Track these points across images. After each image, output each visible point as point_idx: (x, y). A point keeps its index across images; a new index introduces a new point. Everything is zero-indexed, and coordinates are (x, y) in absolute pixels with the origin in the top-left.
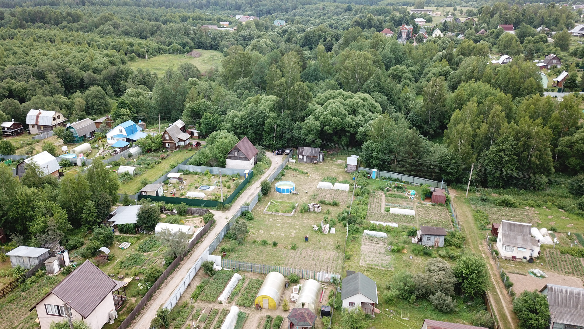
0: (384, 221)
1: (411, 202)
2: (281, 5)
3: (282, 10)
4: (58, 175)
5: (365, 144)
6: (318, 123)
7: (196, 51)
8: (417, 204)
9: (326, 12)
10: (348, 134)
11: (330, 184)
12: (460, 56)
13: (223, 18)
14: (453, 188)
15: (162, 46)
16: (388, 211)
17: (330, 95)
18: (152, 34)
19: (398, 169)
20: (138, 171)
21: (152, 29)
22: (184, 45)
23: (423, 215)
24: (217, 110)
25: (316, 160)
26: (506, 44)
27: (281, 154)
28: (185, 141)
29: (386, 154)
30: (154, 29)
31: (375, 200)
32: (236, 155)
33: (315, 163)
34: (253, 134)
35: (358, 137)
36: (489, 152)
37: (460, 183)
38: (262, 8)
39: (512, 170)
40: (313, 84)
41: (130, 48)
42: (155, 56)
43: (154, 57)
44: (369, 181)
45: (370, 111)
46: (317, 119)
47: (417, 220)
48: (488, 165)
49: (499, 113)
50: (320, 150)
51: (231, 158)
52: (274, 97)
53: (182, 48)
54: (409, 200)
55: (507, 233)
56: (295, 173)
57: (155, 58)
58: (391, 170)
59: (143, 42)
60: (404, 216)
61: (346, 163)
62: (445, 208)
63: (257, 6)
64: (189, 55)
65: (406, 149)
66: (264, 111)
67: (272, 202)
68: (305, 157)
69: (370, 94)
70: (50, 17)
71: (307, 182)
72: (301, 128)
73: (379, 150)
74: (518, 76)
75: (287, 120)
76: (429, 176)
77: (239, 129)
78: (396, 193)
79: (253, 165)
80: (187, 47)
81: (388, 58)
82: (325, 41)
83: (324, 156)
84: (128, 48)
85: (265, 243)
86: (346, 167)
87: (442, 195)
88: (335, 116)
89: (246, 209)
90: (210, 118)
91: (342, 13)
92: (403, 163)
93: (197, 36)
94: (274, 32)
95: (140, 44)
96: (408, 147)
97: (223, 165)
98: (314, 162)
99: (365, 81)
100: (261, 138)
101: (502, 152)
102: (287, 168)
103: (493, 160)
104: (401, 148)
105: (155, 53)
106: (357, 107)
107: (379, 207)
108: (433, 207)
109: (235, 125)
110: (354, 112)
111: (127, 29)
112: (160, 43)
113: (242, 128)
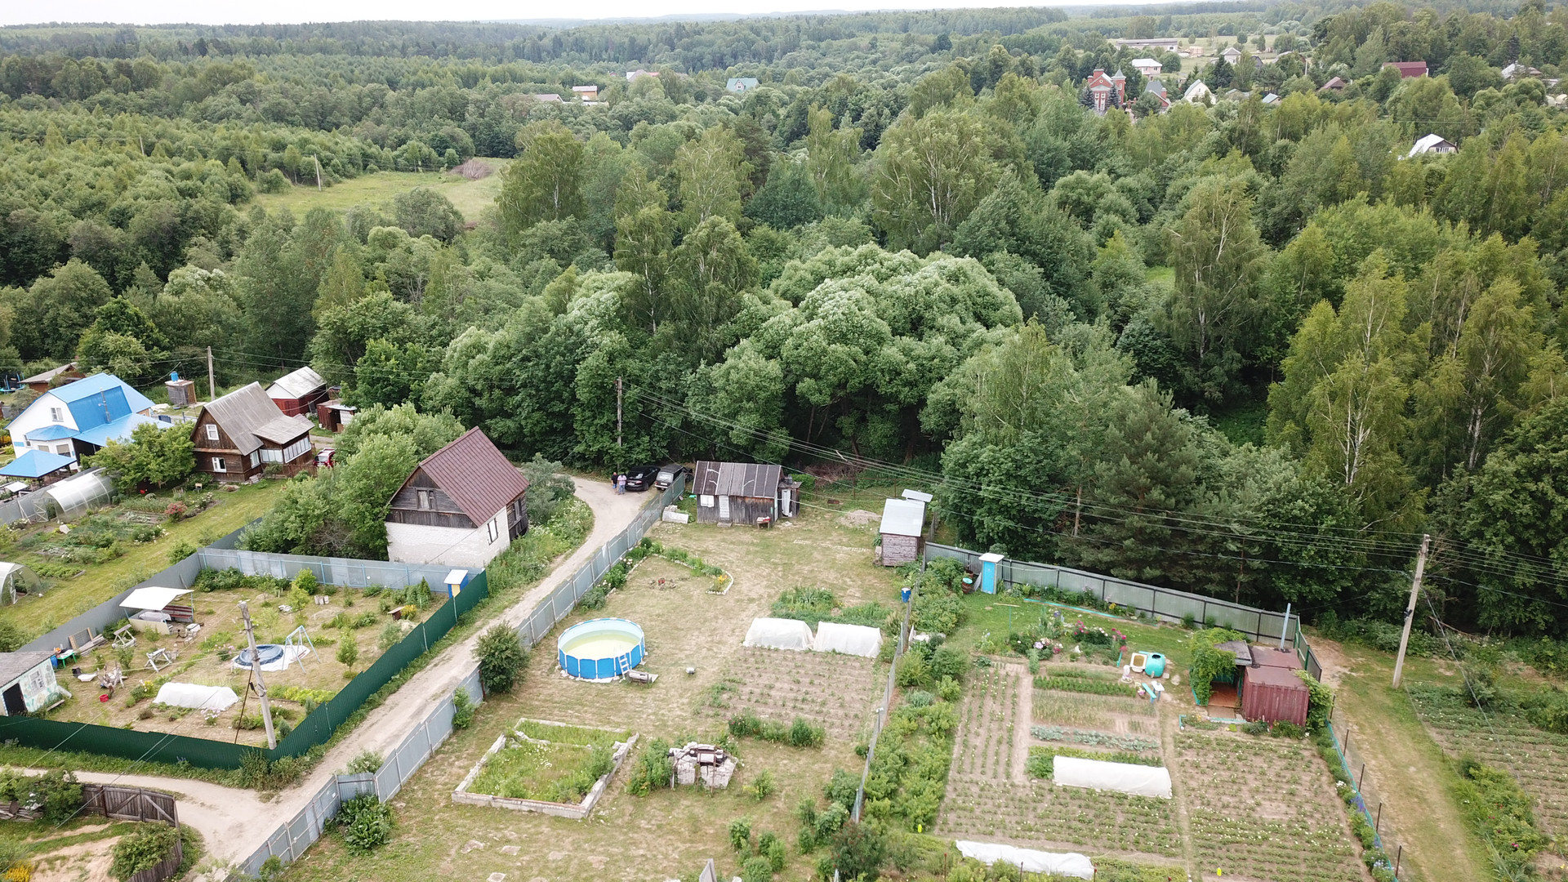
0: (1018, 837)
1: (1149, 712)
2: (754, 43)
3: (756, 55)
5: (955, 450)
6: (774, 367)
7: (476, 162)
8: (1174, 725)
9: (879, 55)
10: (892, 407)
11: (799, 627)
12: (1281, 142)
13: (584, 78)
14: (1325, 636)
15: (375, 150)
16: (1042, 770)
17: (830, 264)
18: (357, 118)
19: (1088, 555)
20: (31, 579)
21: (360, 104)
22: (441, 146)
23: (1210, 795)
24: (433, 326)
25: (765, 510)
26: (1420, 109)
27: (641, 489)
28: (286, 445)
29: (1037, 491)
30: (364, 105)
31: (990, 705)
32: (425, 506)
33: (764, 525)
34: (537, 415)
35: (929, 420)
36: (1485, 479)
37: (1359, 613)
38: (699, 50)
40: (788, 234)
41: (273, 156)
42: (351, 177)
43: (345, 180)
44: (968, 605)
45: (978, 317)
46: (772, 351)
47: (1185, 825)
48: (1480, 535)
49: (1508, 310)
50: (785, 473)
51: (406, 517)
52: (624, 278)
53: (434, 154)
54: (1137, 703)
56: (672, 573)
57: (349, 184)
58: (1057, 555)
59: (321, 137)
60: (1122, 798)
61: (877, 524)
62: (1306, 747)
63: (687, 48)
64: (453, 174)
65: (1119, 473)
66: (577, 328)
67: (511, 737)
68: (724, 502)
69: (980, 260)
70: (65, 80)
71: (710, 615)
72: (711, 390)
73: (1009, 475)
74: (1521, 182)
75: (667, 360)
76: (1220, 583)
77: (486, 395)
78: (1082, 665)
79: (504, 541)
80: (451, 151)
81: (1049, 151)
82: (857, 117)
83: (798, 497)
84: (265, 156)
86: (880, 543)
87: (1291, 685)
88: (843, 338)
89: (363, 788)
90: (388, 359)
91: (922, 55)
92: (1108, 530)
93: (487, 119)
94: (719, 105)
95: (304, 143)
96: (1125, 461)
97: (375, 549)
98: (760, 520)
99: (964, 213)
100: (568, 430)
101: (1547, 478)
102: (646, 549)
103: (1506, 515)
104: (1100, 466)
105: (351, 169)
106: (928, 307)
107: (1004, 747)
108: (1249, 740)
109: (471, 382)
110: (915, 324)
111: (279, 104)
112: (369, 140)
113: (497, 392)
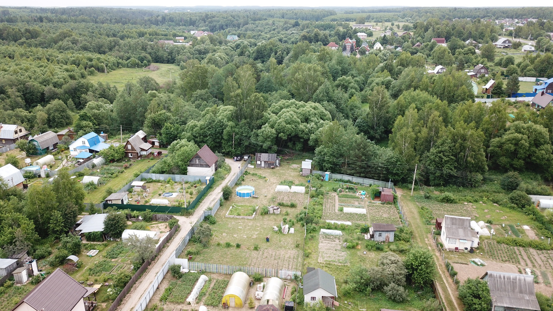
0: (338, 220)
1: (362, 201)
2: (233, 21)
3: (234, 26)
4: (22, 187)
5: (317, 150)
6: (274, 131)
7: (153, 65)
8: (367, 203)
9: (275, 27)
10: (302, 140)
11: (287, 187)
12: (399, 67)
13: (178, 34)
14: (399, 188)
15: (120, 61)
16: (341, 210)
17: (284, 104)
18: (110, 49)
19: (349, 172)
20: (102, 181)
21: (111, 45)
22: (142, 60)
23: (374, 213)
24: (177, 120)
25: (273, 165)
26: (439, 56)
27: (240, 160)
28: (147, 150)
29: (337, 158)
30: (112, 45)
31: (329, 200)
32: (197, 162)
33: (273, 168)
34: (212, 142)
35: (311, 143)
36: (430, 154)
37: (406, 182)
38: (215, 23)
39: (451, 169)
40: (267, 95)
41: (89, 63)
42: (114, 70)
43: (112, 71)
44: (323, 183)
45: (321, 118)
46: (272, 127)
47: (369, 218)
48: (429, 165)
49: (437, 118)
50: (277, 155)
51: (192, 165)
52: (231, 107)
53: (140, 62)
54: (360, 200)
55: (450, 226)
56: (254, 178)
57: (114, 72)
58: (342, 172)
59: (102, 57)
60: (357, 214)
61: (301, 166)
62: (393, 206)
63: (210, 22)
64: (147, 69)
65: (355, 153)
66: (222, 120)
67: (233, 206)
68: (263, 163)
69: (320, 103)
70: (8, 34)
71: (266, 186)
72: (257, 135)
73: (331, 154)
74: (452, 85)
75: (245, 129)
76: (377, 177)
77: (199, 138)
78: (348, 193)
79: (214, 171)
80: (145, 61)
81: (335, 69)
82: (276, 54)
83: (281, 161)
84: (87, 63)
85: (228, 245)
86: (301, 171)
87: (390, 194)
88: (289, 123)
89: (209, 214)
90: (171, 128)
91: (290, 28)
92: (353, 166)
93: (154, 50)
94: (228, 46)
95: (98, 59)
96: (357, 150)
97: (184, 172)
98: (272, 167)
99: (315, 91)
100: (220, 146)
101: (442, 153)
102: (246, 173)
103: (434, 161)
104: (351, 152)
105: (114, 67)
106: (309, 115)
107: (333, 207)
108: (382, 205)
109: (194, 134)
110: (307, 120)
111: (86, 45)
112: (118, 58)
113: (201, 137)
